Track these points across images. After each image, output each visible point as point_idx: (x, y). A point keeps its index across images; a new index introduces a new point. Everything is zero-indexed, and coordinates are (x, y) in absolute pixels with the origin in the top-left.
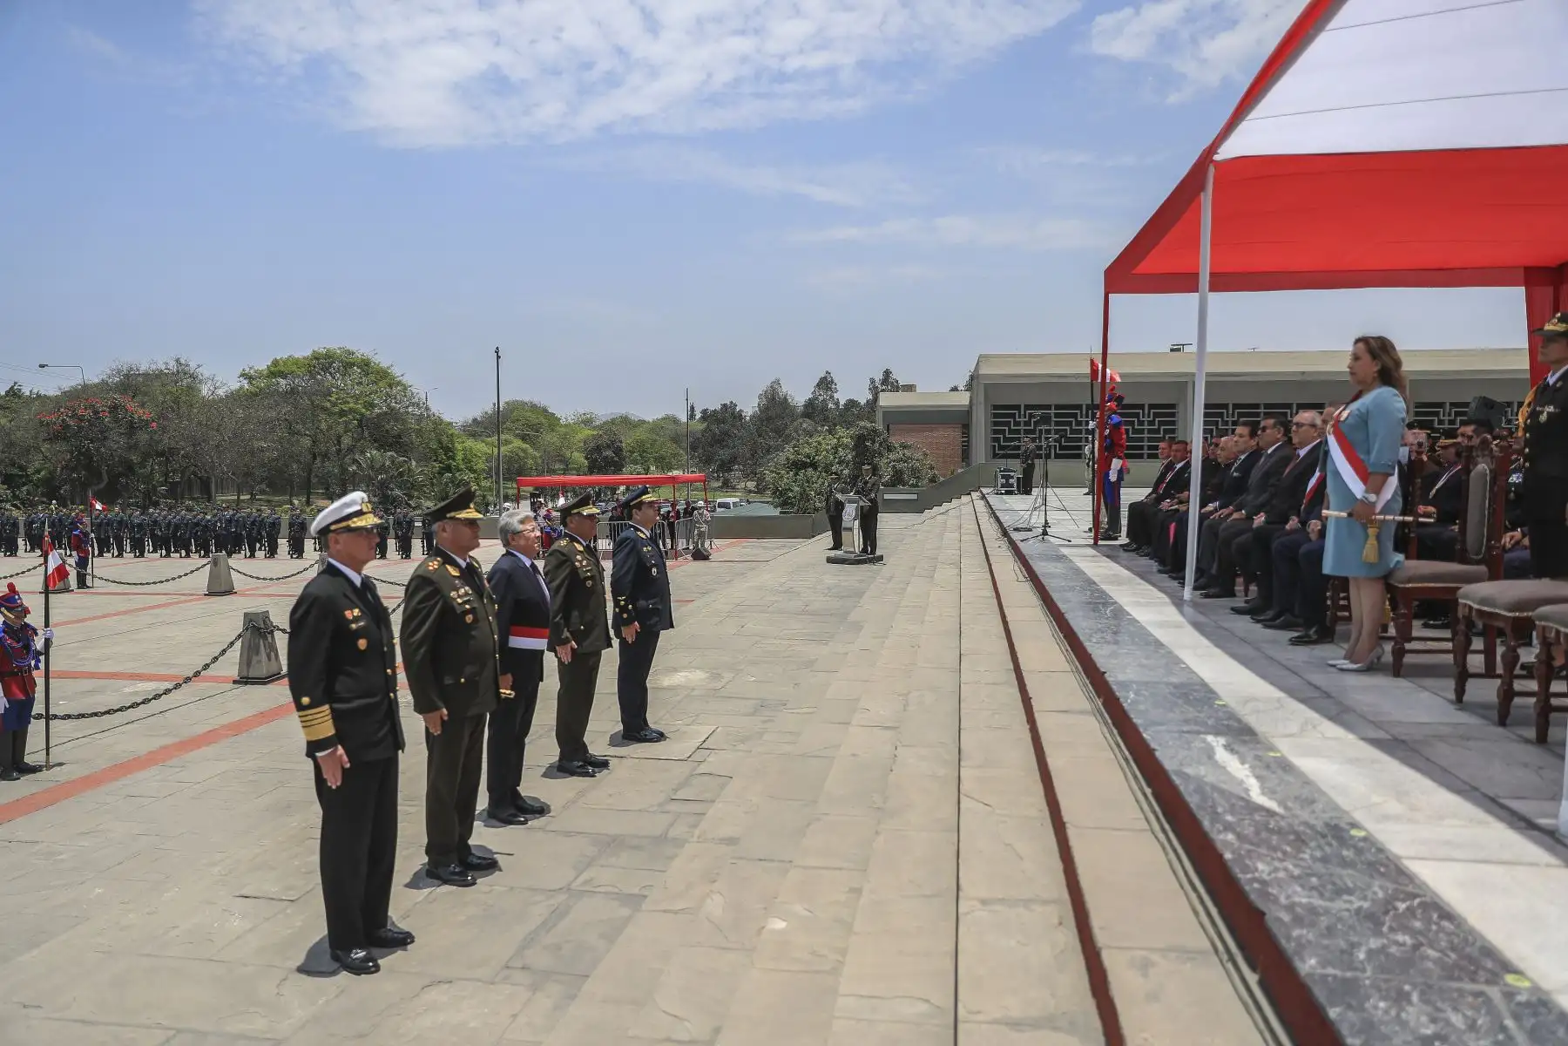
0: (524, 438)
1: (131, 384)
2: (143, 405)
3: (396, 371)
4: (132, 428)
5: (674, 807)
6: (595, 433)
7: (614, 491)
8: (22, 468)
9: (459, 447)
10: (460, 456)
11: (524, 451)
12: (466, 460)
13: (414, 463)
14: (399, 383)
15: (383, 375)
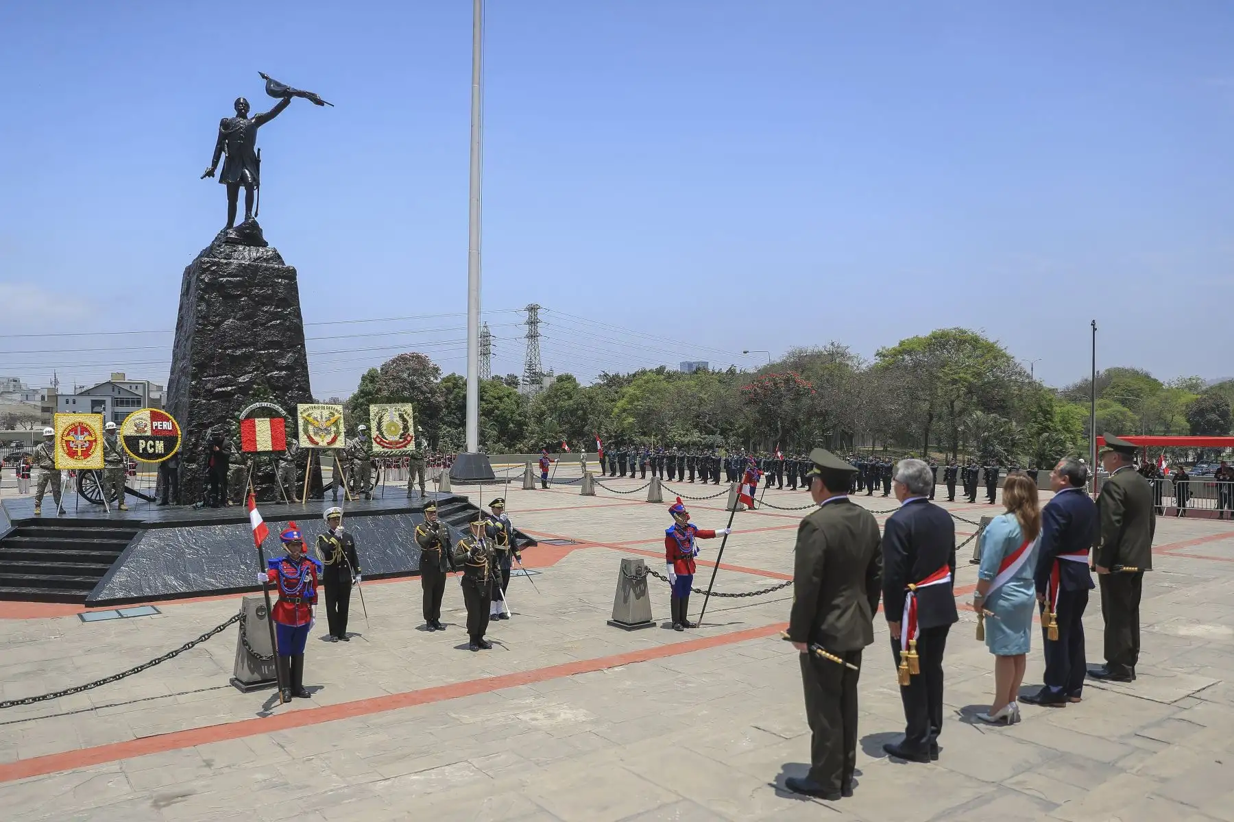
0: (1123, 402)
1: (802, 363)
2: (808, 378)
3: (1001, 346)
4: (798, 396)
5: (1137, 742)
6: (1199, 396)
7: (1218, 453)
8: (731, 424)
9: (1057, 409)
10: (1057, 419)
11: (1123, 413)
12: (1064, 421)
13: (1014, 423)
14: (1004, 355)
15: (990, 348)
